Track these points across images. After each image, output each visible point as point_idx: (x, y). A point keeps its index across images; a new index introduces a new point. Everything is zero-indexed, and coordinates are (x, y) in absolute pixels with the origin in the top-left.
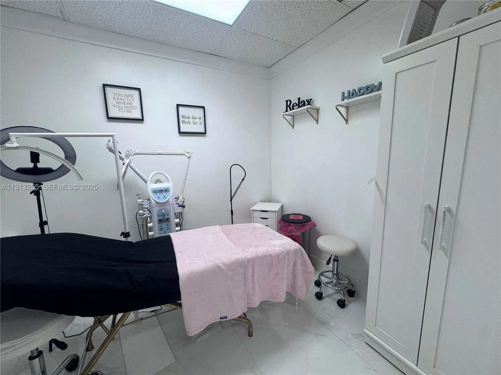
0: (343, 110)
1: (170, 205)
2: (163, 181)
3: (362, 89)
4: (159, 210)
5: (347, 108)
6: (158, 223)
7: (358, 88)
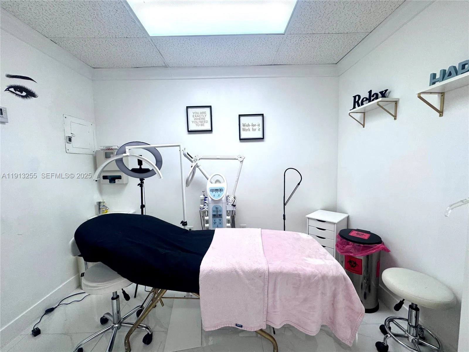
0: (435, 100)
1: (222, 203)
2: (221, 182)
3: (467, 64)
4: (214, 206)
5: (442, 94)
6: (213, 218)
7: (459, 64)
